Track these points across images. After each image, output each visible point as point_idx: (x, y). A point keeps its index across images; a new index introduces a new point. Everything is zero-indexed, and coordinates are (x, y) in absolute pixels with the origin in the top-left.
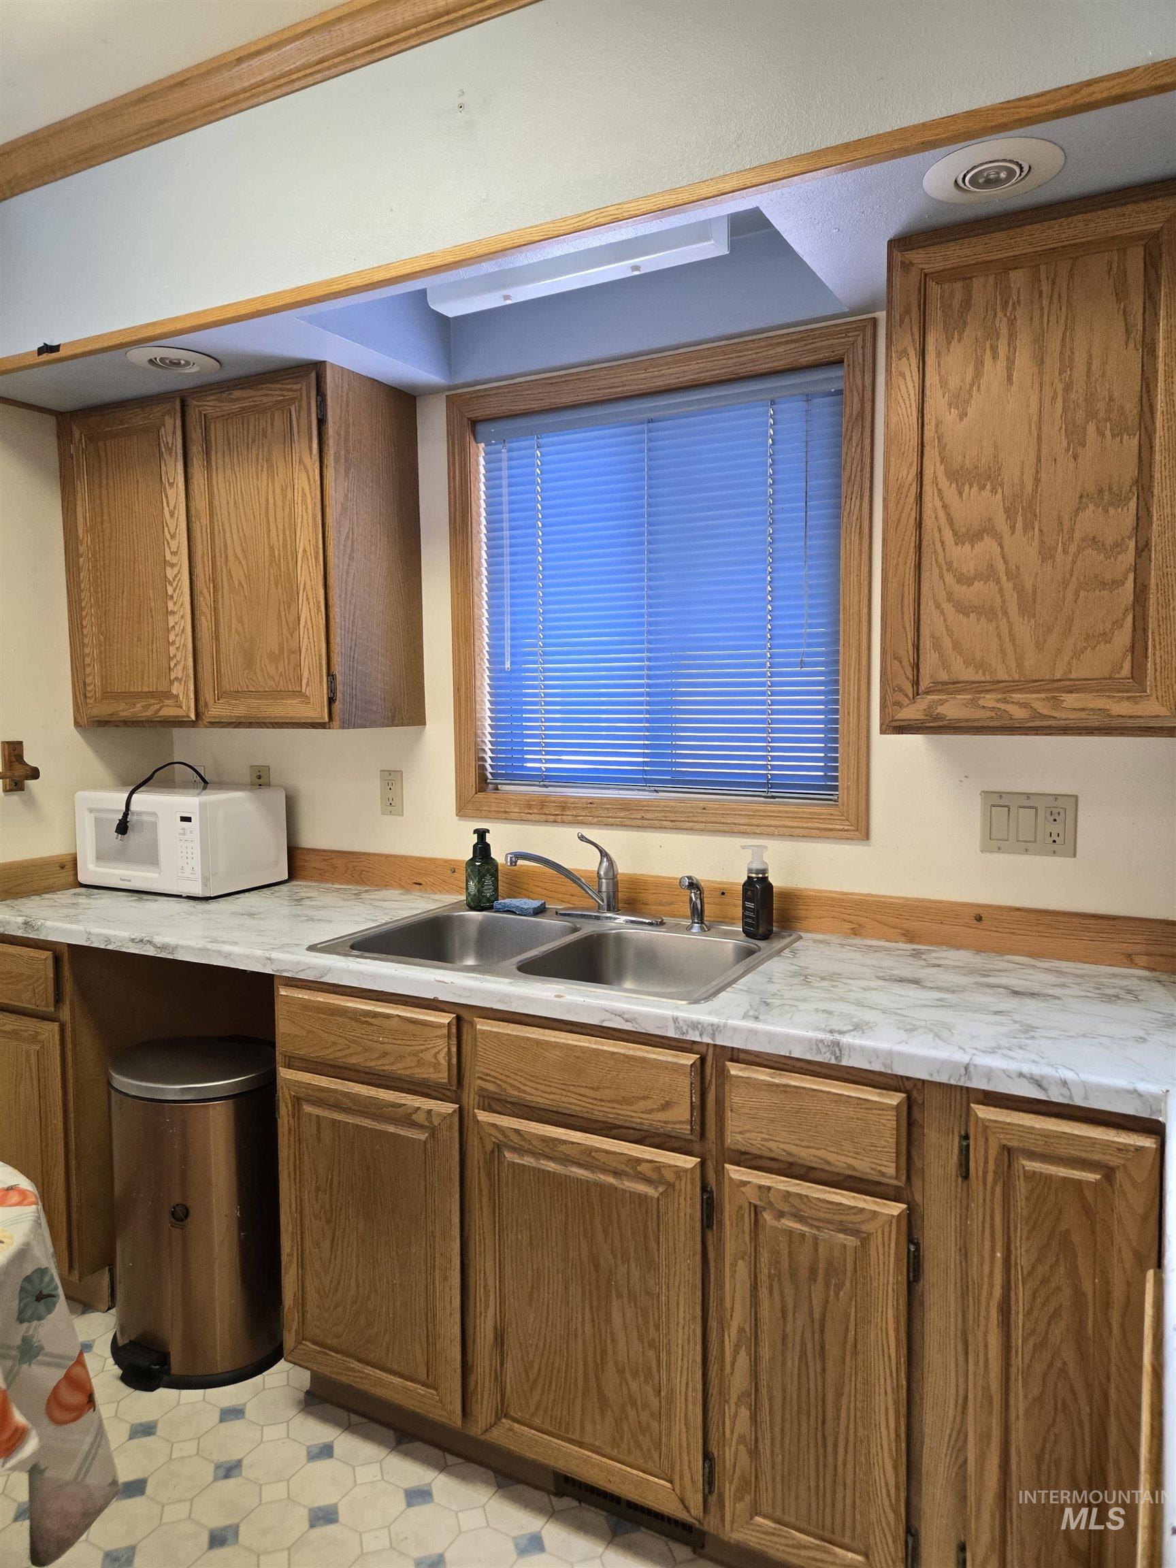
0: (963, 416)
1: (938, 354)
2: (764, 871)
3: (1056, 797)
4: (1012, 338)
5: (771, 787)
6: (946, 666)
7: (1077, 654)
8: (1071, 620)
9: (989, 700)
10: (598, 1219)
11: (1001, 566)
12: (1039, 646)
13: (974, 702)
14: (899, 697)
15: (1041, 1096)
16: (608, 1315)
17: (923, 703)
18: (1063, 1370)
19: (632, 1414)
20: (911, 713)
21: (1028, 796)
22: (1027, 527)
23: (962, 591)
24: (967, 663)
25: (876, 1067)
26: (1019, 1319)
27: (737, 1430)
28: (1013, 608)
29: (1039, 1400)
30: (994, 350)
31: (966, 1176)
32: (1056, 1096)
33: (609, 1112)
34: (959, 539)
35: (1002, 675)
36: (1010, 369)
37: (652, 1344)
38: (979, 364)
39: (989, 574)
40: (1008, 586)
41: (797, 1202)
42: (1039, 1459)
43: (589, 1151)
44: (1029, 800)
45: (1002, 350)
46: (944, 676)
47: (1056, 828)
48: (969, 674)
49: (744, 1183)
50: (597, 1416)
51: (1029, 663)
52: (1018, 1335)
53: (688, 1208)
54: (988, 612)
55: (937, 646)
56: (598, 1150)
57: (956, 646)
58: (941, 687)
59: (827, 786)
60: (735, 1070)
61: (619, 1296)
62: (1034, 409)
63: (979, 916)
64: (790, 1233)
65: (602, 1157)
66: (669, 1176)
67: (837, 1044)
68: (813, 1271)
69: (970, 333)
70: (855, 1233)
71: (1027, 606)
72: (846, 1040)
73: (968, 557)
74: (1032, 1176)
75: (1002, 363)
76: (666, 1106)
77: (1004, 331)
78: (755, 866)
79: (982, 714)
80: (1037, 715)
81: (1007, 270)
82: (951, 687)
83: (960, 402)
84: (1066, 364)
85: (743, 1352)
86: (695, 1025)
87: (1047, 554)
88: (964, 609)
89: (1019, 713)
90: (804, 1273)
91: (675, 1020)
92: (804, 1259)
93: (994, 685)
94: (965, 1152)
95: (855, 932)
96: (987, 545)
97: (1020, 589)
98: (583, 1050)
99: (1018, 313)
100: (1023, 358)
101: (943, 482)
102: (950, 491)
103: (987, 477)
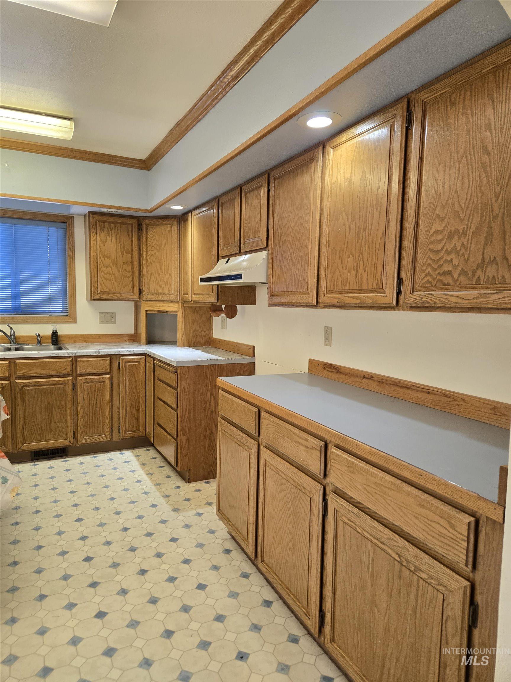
0: (104, 246)
1: (99, 234)
2: (57, 330)
3: (112, 313)
4: (112, 234)
5: (50, 313)
6: (103, 288)
7: (124, 288)
8: (123, 282)
9: (110, 295)
10: (49, 395)
11: (112, 272)
12: (118, 286)
13: (108, 295)
14: (95, 294)
15: (130, 353)
16: (52, 413)
17: (99, 295)
18: (134, 393)
19: (58, 430)
20: (97, 297)
21: (108, 313)
22: (116, 266)
23: (105, 276)
24: (107, 288)
25: (106, 354)
26: (127, 387)
27: (81, 423)
28: (114, 279)
29: (131, 398)
30: (109, 236)
31: (119, 369)
32: (132, 353)
33: (53, 373)
34: (105, 267)
35: (112, 291)
36: (112, 239)
37: (62, 415)
38: (107, 237)
39: (110, 273)
40: (113, 276)
41: (92, 380)
42: (131, 407)
43: (47, 382)
44: (107, 314)
45: (110, 236)
46: (103, 291)
47: (113, 319)
48: (107, 290)
49: (82, 379)
50: (50, 433)
51: (117, 289)
52: (127, 390)
53: (70, 386)
54: (110, 280)
55: (101, 285)
56: (49, 381)
57: (105, 285)
58: (101, 292)
59: (64, 312)
60: (79, 359)
61: (55, 408)
62: (116, 247)
63: (100, 336)
64: (91, 385)
65: (50, 382)
66: (66, 382)
67: (99, 352)
68: (95, 390)
69: (105, 232)
70: (102, 382)
71: (116, 279)
72: (100, 350)
73: (106, 270)
74: (129, 365)
75: (110, 238)
76: (65, 369)
77: (110, 233)
78: (54, 329)
79: (109, 297)
80: (118, 298)
81: (110, 223)
82: (104, 292)
83: (104, 243)
84: (120, 241)
85: (82, 409)
86: (71, 353)
87: (119, 271)
88: (106, 279)
89: (115, 297)
90: (93, 391)
91: (67, 352)
92: (93, 389)
93: (111, 292)
94: (119, 365)
95: (74, 342)
96: (109, 268)
97: (115, 277)
98: (46, 362)
99: (112, 231)
100: (114, 238)
101: (101, 257)
102: (103, 258)
103: (109, 257)
